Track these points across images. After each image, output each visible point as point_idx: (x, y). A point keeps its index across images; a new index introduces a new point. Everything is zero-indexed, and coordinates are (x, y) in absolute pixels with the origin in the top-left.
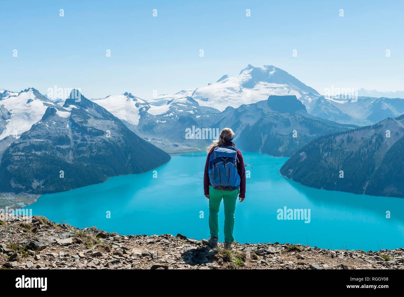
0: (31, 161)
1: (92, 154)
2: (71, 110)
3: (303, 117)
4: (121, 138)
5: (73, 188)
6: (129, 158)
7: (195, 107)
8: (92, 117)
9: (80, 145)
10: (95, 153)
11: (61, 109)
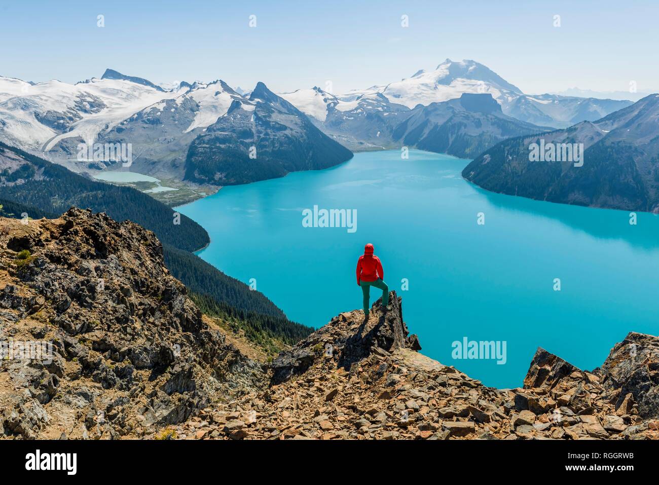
0: (214, 153)
1: (274, 149)
2: (256, 103)
3: (496, 118)
4: (303, 134)
5: (254, 182)
6: (311, 154)
7: (385, 104)
8: (276, 111)
9: (263, 140)
10: (277, 148)
11: (246, 103)
